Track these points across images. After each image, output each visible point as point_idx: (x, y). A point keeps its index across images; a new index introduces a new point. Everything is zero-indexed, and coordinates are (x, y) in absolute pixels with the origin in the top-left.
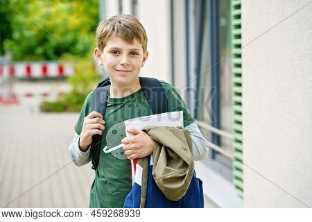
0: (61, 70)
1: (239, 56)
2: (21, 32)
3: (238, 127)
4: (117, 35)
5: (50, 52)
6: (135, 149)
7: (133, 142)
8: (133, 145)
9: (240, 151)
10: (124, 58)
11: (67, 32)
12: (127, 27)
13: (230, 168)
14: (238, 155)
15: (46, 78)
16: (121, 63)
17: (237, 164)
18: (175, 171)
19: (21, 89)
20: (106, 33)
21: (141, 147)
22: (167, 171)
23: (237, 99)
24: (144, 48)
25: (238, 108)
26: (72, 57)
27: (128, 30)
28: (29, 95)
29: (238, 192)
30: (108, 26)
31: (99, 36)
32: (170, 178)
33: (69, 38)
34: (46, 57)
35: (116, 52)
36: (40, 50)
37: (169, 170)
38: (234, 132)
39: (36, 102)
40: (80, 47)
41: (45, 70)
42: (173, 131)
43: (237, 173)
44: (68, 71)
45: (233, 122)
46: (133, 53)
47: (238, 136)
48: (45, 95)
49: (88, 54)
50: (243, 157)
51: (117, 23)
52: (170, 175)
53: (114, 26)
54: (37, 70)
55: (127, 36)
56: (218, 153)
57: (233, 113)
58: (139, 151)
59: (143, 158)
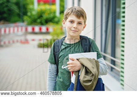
0: (47, 29)
1: (124, 25)
2: (31, 13)
3: (122, 57)
4: (73, 14)
5: (43, 21)
6: (72, 67)
7: (71, 64)
8: (71, 65)
9: (123, 68)
10: (75, 25)
11: (51, 13)
12: (78, 11)
13: (119, 75)
14: (122, 70)
15: (41, 33)
16: (74, 27)
17: (121, 74)
18: (88, 78)
19: (30, 37)
20: (69, 13)
21: (75, 66)
22: (85, 77)
23: (122, 45)
24: (85, 22)
25: (122, 49)
26: (52, 24)
27: (79, 12)
28: (33, 40)
29: (122, 86)
30: (70, 10)
31: (65, 14)
32: (86, 80)
33: (52, 16)
34: (42, 24)
35: (72, 22)
36: (39, 21)
37: (86, 77)
38: (120, 59)
39: (36, 43)
40: (56, 20)
41: (40, 29)
42: (90, 60)
43: (121, 78)
44: (51, 30)
45: (120, 55)
46: (79, 23)
47: (122, 61)
48: (40, 40)
49: (59, 23)
50: (124, 70)
51: (74, 9)
52: (86, 79)
53: (73, 10)
54: (37, 29)
55: (78, 15)
56: (114, 68)
57: (120, 51)
58: (74, 68)
59: (76, 71)
